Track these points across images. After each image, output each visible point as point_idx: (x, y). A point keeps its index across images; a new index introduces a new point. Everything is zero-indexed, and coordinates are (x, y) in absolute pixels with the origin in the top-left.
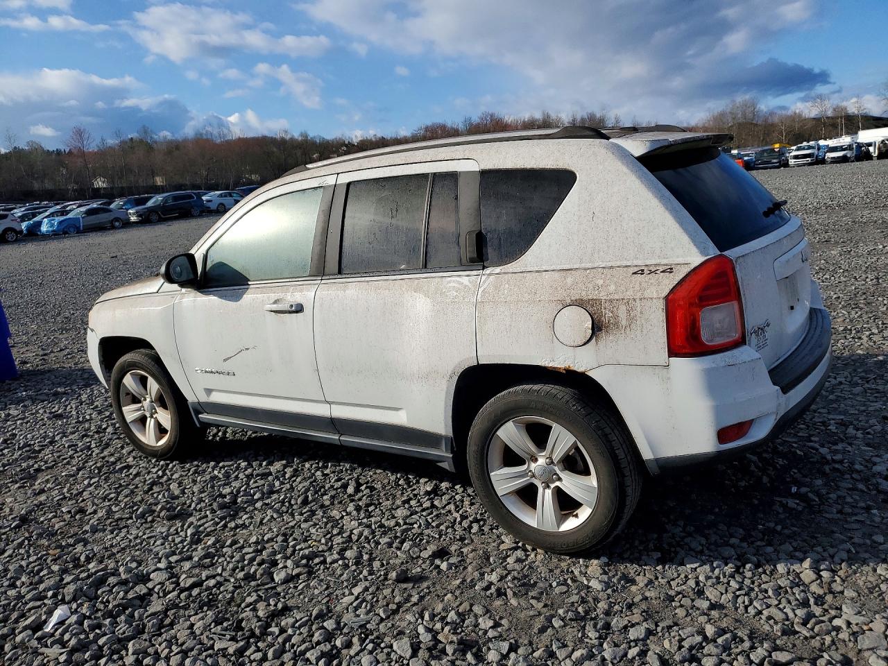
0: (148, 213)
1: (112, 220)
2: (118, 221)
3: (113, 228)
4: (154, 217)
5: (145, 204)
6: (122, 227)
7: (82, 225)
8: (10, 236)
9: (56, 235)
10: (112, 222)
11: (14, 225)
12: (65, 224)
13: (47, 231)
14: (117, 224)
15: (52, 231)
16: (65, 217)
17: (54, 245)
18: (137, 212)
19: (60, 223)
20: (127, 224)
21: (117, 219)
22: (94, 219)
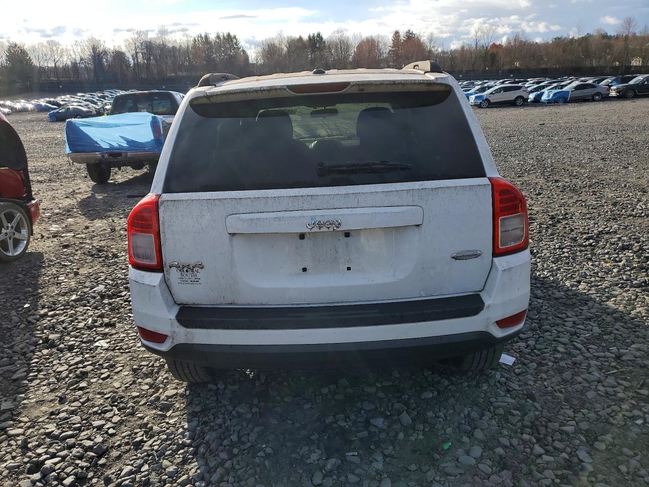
0: (626, 90)
1: (594, 95)
2: (598, 95)
3: (593, 100)
4: (631, 94)
5: (627, 83)
6: (600, 101)
7: (569, 96)
8: (519, 102)
9: (549, 103)
10: (593, 96)
11: (524, 95)
12: (558, 95)
13: (545, 100)
14: (597, 97)
15: (548, 100)
16: (560, 90)
17: (546, 110)
18: (617, 89)
19: (555, 94)
20: (606, 98)
21: (598, 94)
22: (579, 93)
